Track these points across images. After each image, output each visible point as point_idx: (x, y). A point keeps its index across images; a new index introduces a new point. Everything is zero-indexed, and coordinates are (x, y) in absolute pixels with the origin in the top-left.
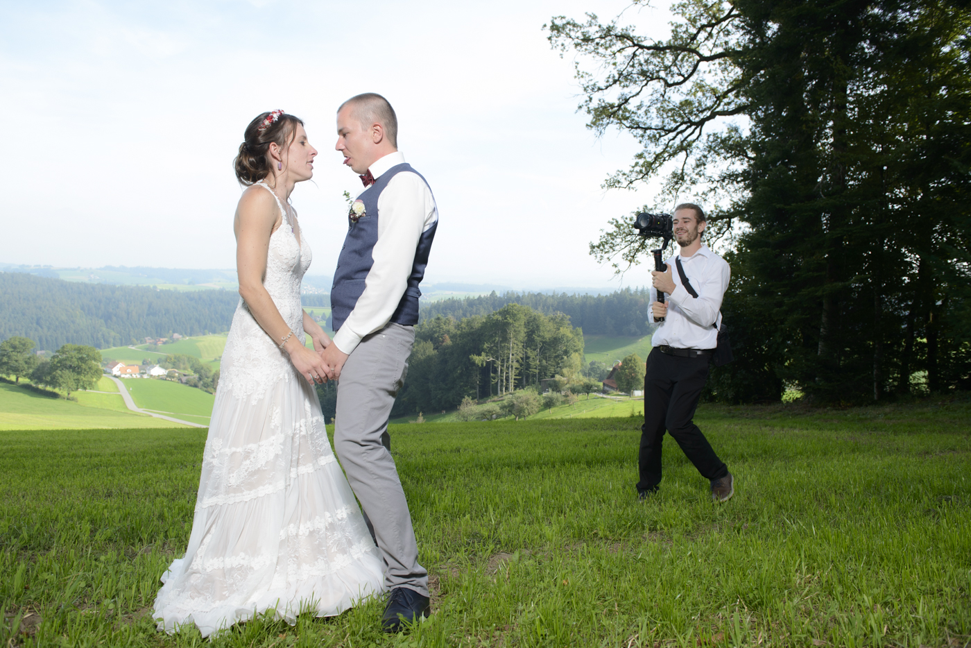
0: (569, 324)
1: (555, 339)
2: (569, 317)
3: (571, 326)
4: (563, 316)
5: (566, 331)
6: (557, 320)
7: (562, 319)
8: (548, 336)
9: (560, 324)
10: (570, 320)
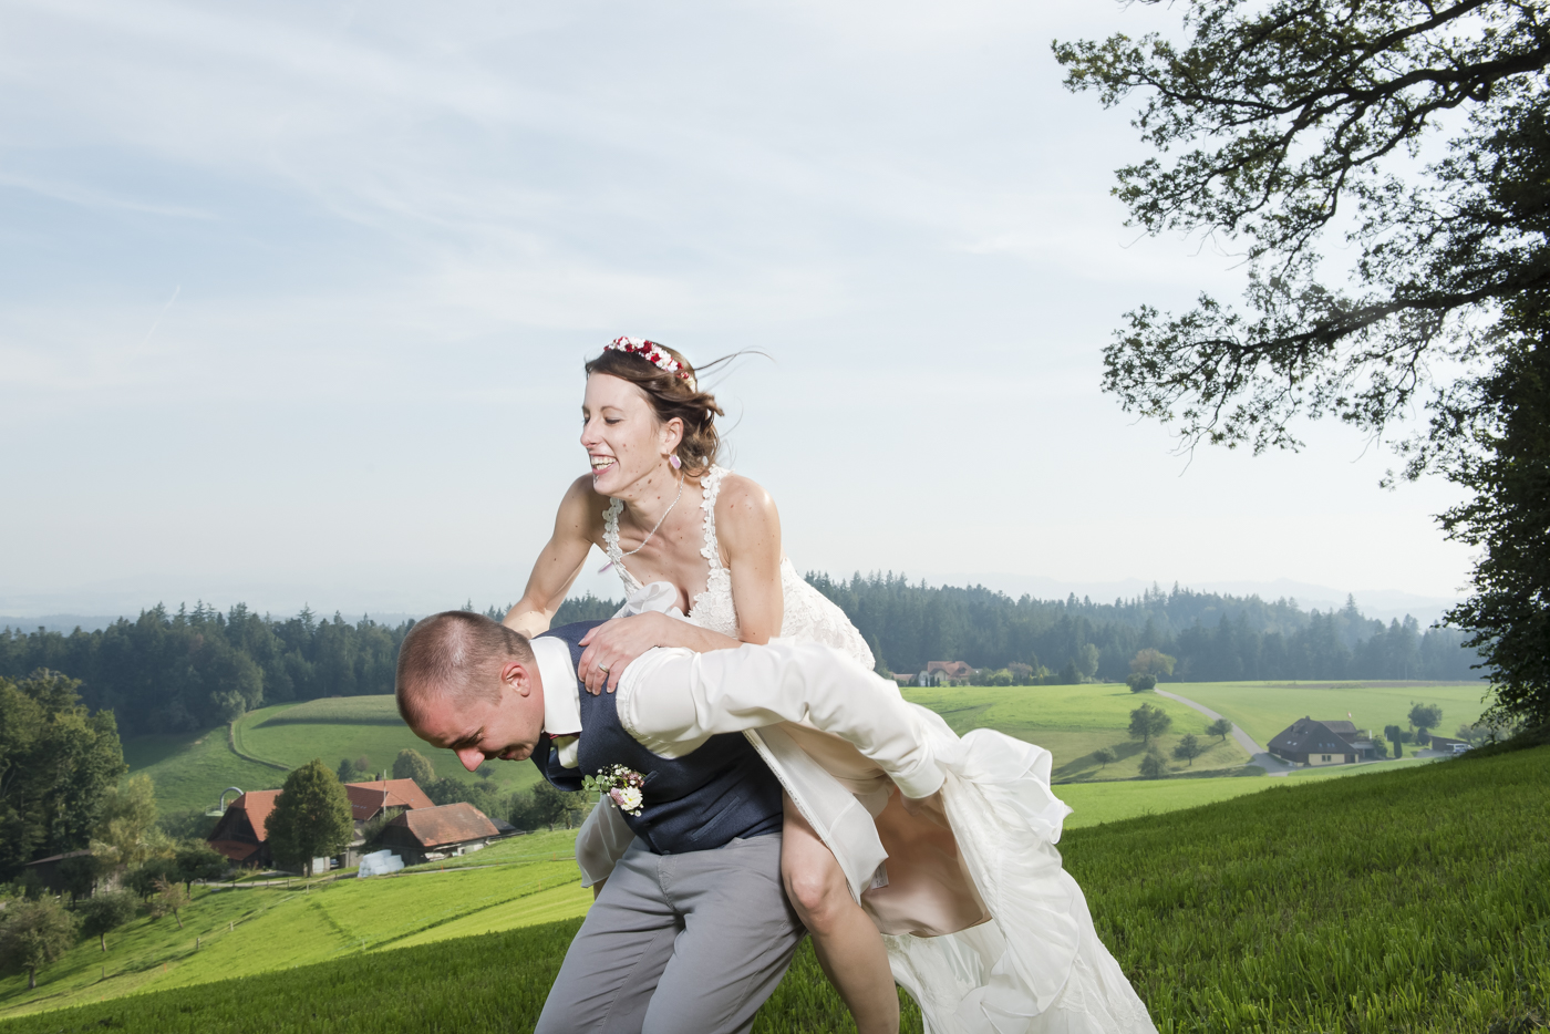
0: (78, 703)
1: (46, 744)
2: (78, 682)
3: (83, 708)
4: (61, 681)
5: (74, 720)
6: (46, 694)
7: (58, 690)
8: (26, 737)
9: (54, 703)
10: (80, 690)
